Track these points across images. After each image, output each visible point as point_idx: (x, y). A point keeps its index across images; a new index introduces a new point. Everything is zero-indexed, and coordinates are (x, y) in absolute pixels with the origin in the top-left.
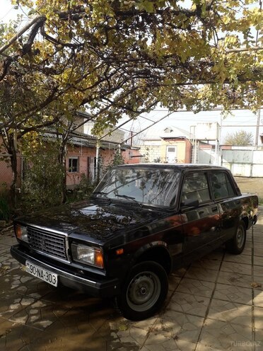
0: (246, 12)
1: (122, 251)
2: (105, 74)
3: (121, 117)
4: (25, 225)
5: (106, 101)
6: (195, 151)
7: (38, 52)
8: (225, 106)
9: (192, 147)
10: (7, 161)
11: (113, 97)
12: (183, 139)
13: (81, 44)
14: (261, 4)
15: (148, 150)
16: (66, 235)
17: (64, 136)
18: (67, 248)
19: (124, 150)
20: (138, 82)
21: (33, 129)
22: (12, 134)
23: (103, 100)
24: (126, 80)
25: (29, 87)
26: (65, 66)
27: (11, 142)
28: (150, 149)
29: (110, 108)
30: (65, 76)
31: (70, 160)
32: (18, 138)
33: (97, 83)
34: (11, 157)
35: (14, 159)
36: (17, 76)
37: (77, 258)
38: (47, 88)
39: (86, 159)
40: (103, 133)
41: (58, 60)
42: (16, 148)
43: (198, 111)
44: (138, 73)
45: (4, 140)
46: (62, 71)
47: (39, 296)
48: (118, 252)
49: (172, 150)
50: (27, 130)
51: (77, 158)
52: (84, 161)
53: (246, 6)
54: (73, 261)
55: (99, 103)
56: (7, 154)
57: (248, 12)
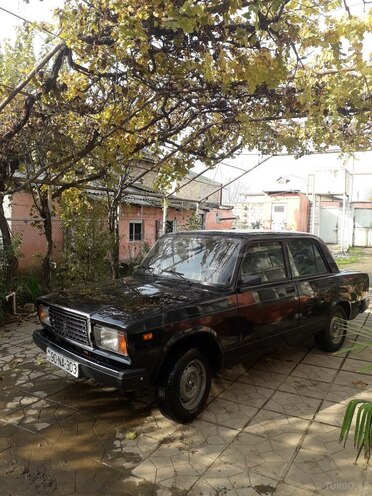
0: (329, 20)
1: (150, 336)
2: (163, 109)
3: (193, 166)
4: (47, 305)
5: (171, 145)
6: (313, 210)
7: (64, 87)
8: (341, 146)
9: (310, 205)
10: (39, 227)
11: (180, 139)
12: (296, 193)
13: (123, 73)
14: (347, 9)
15: (246, 209)
16: (88, 316)
17: (116, 192)
18: (90, 331)
19: (207, 211)
20: (211, 118)
21: (73, 185)
22: (46, 193)
23: (167, 144)
24: (194, 116)
25: (61, 131)
26: (105, 102)
27: (44, 202)
28: (249, 208)
29: (177, 153)
30: (106, 115)
31: (131, 225)
32: (53, 197)
33: (154, 122)
34: (45, 222)
35: (48, 225)
36: (44, 118)
37: (100, 344)
38: (85, 130)
39: (153, 223)
40: (170, 188)
41: (96, 95)
42: (51, 210)
43: (301, 155)
44: (209, 106)
45: (35, 201)
46: (101, 109)
47: (46, 395)
48: (145, 337)
49: (280, 209)
50: (66, 186)
51: (140, 222)
52: (151, 226)
53: (328, 14)
54: (95, 347)
55: (161, 148)
56: (40, 218)
57: (333, 22)
